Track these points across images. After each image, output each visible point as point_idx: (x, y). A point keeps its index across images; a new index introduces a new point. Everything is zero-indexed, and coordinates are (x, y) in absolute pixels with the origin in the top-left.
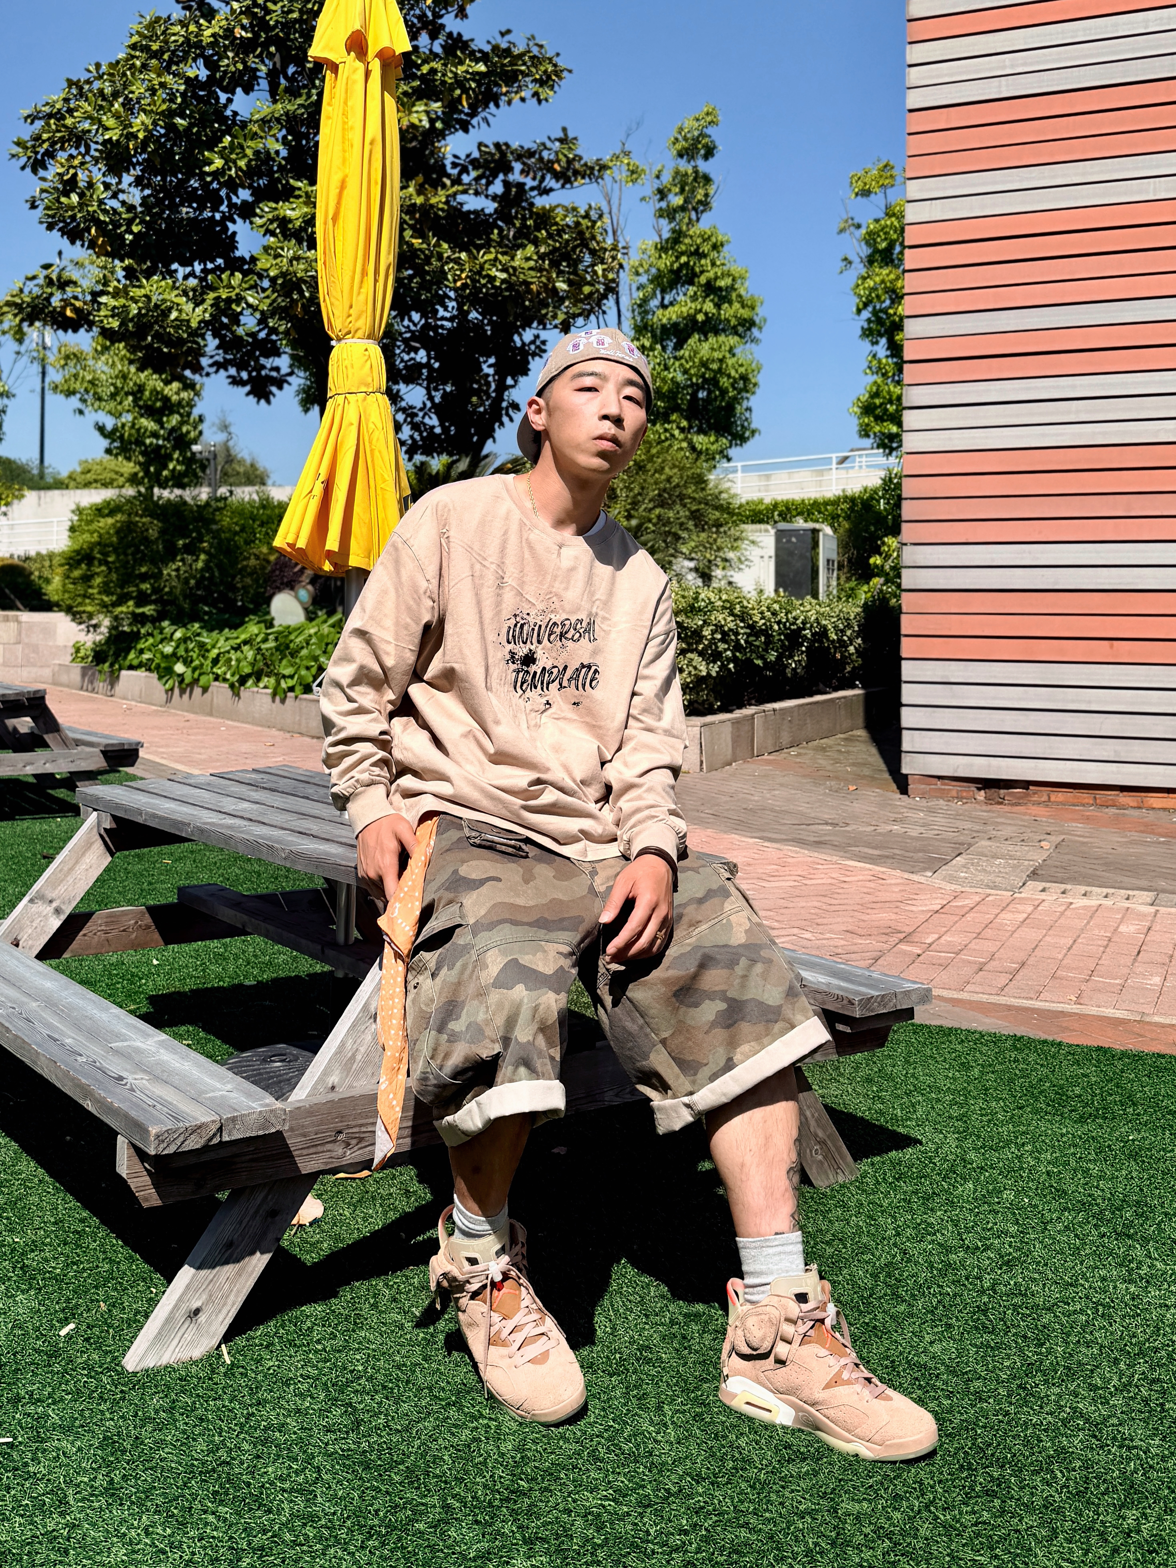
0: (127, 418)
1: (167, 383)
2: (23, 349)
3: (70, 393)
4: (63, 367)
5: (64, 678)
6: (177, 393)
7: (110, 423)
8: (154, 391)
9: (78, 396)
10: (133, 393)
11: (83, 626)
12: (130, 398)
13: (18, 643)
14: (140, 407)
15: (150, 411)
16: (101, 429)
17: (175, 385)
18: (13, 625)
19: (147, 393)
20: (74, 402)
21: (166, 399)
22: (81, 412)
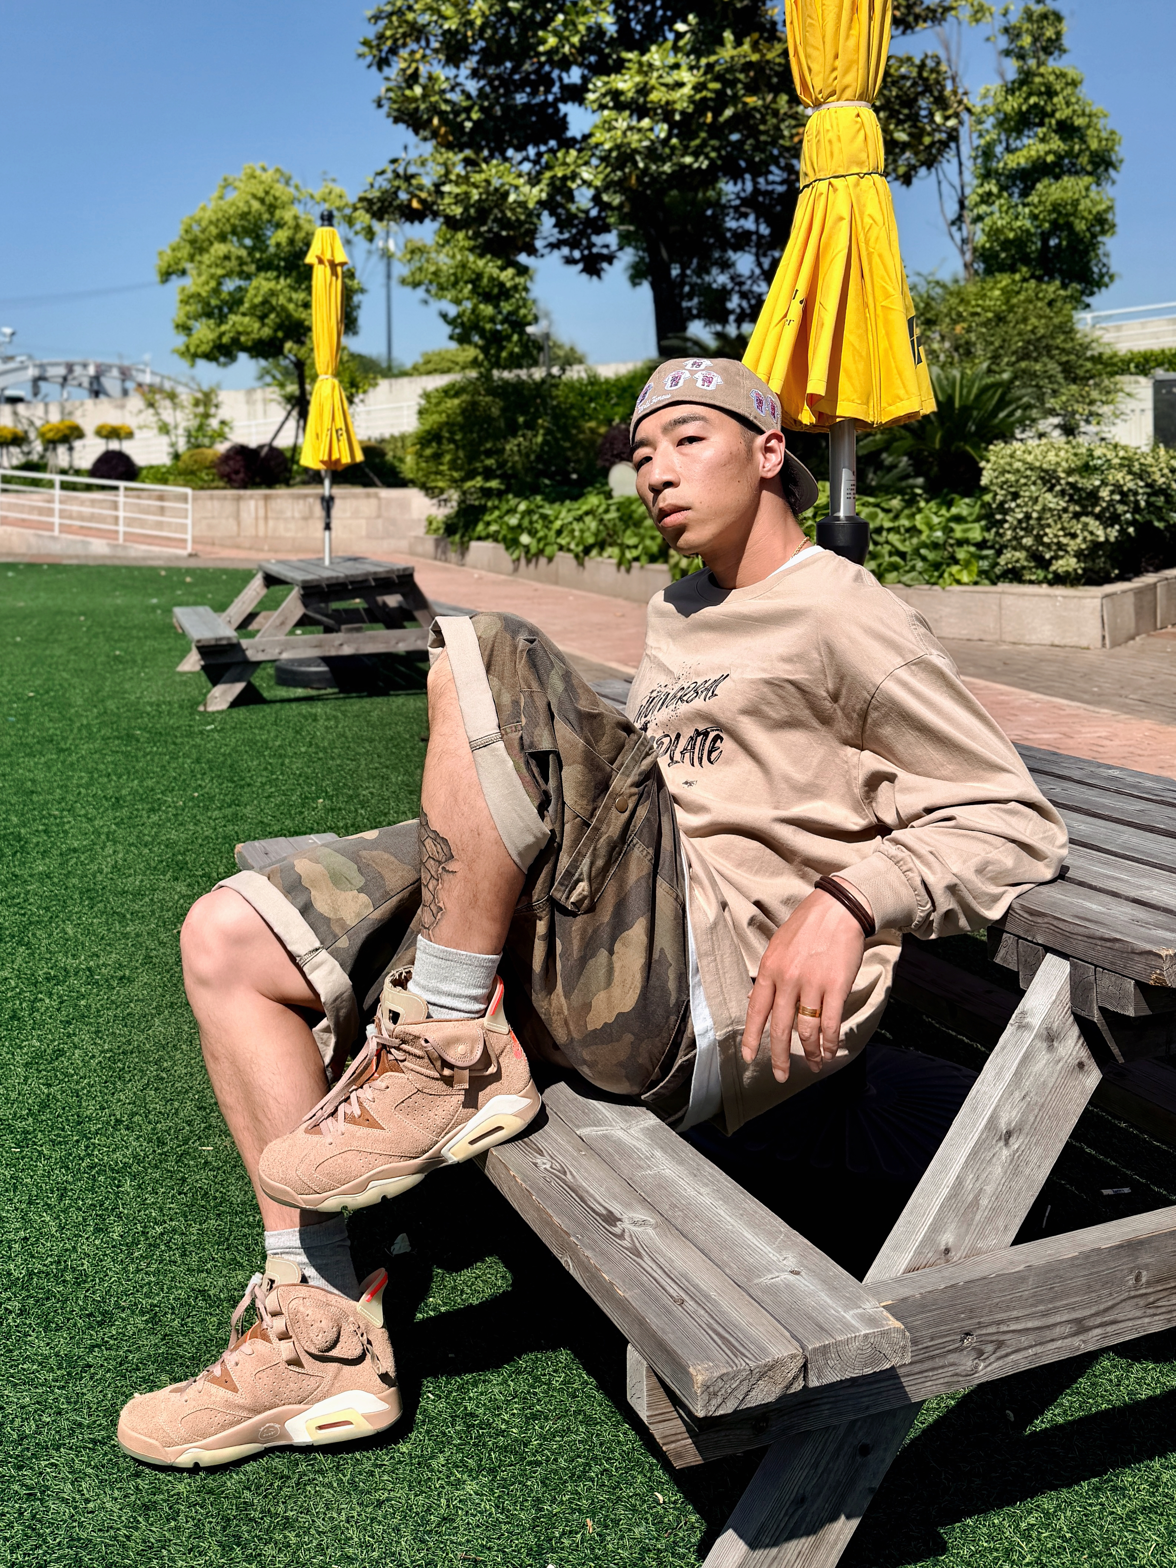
0: (468, 305)
1: (502, 269)
2: (373, 247)
3: (416, 285)
4: (409, 261)
5: (420, 549)
6: (512, 279)
7: (452, 311)
8: (492, 279)
9: (423, 287)
10: (471, 281)
11: (435, 501)
12: (470, 286)
13: (379, 516)
14: (479, 294)
15: (487, 297)
16: (444, 316)
17: (510, 271)
18: (373, 502)
19: (485, 281)
20: (420, 292)
21: (502, 285)
22: (426, 302)
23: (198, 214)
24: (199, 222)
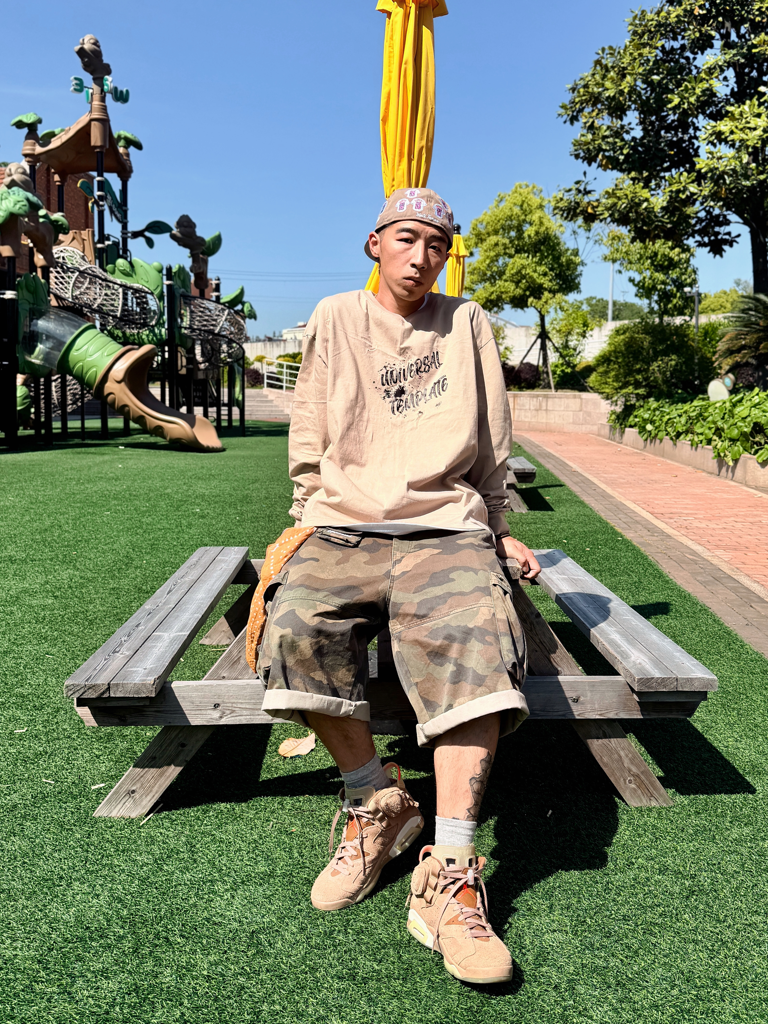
0: (648, 274)
1: (672, 248)
2: (591, 234)
3: (614, 261)
4: (611, 245)
5: (602, 432)
6: (678, 255)
7: (638, 278)
8: (664, 255)
9: (619, 262)
10: (651, 258)
11: (609, 401)
12: (649, 261)
13: (581, 411)
14: (655, 266)
15: (659, 268)
16: (631, 280)
17: (677, 250)
18: (578, 400)
19: (659, 257)
20: (617, 266)
21: (671, 260)
22: (620, 272)
23: (481, 217)
24: (481, 223)
